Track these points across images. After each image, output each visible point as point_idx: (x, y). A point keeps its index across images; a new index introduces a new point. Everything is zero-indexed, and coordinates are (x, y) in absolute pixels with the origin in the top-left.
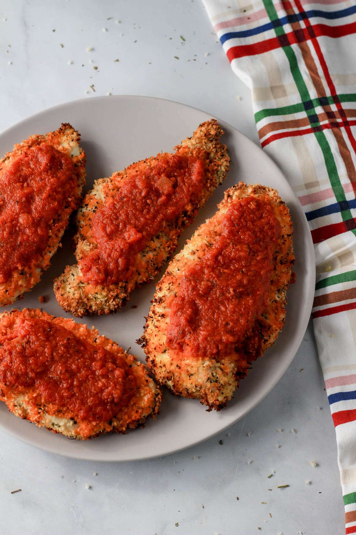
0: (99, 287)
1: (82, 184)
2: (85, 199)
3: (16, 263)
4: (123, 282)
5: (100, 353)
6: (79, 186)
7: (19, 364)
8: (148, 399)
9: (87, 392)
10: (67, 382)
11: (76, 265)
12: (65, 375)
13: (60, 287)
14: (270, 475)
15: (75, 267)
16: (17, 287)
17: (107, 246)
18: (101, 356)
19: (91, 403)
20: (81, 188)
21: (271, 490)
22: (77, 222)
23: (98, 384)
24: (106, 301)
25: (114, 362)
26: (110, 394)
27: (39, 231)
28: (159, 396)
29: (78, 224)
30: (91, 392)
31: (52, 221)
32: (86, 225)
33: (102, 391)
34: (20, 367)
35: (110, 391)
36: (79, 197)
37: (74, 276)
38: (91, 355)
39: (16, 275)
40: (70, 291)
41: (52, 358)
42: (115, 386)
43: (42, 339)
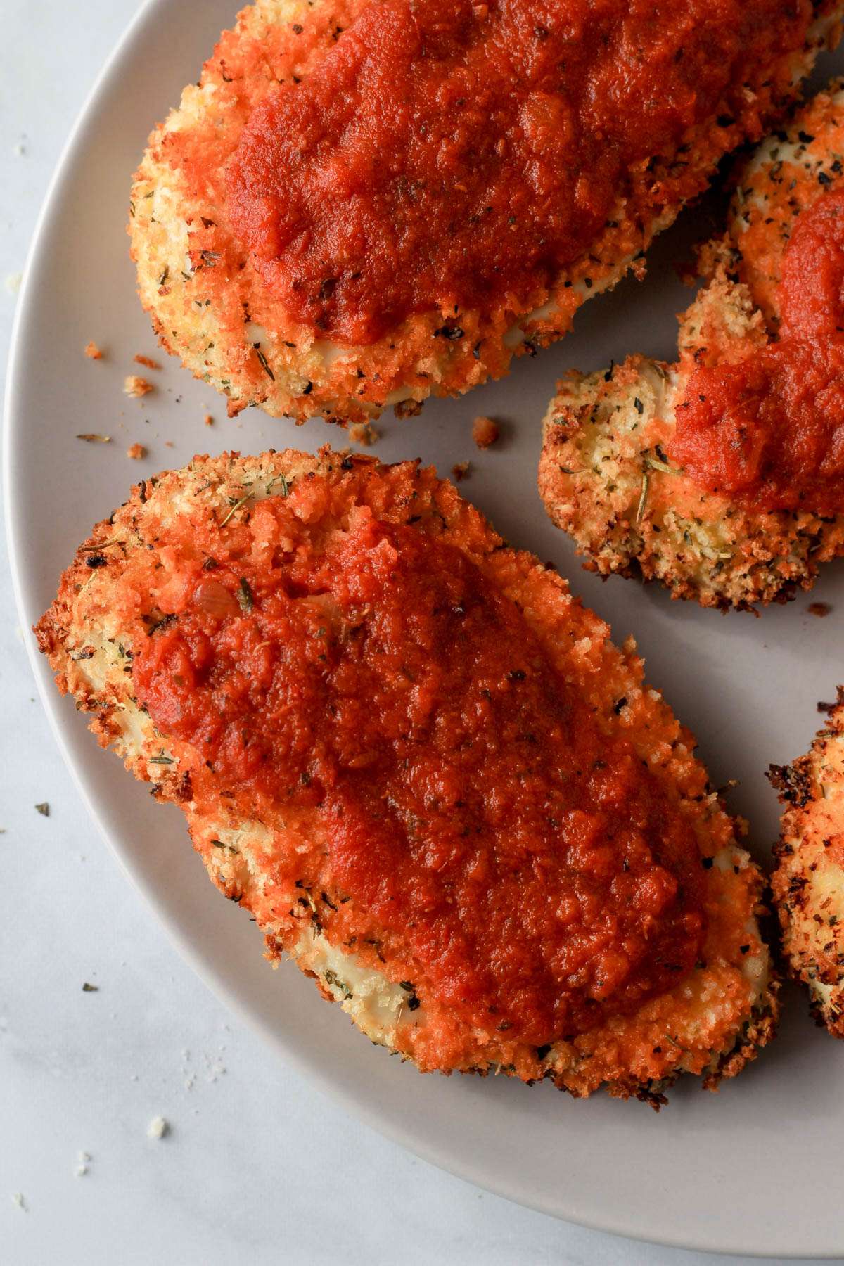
0: (718, 505)
1: (820, 44)
2: (809, 111)
3: (439, 288)
4: (815, 515)
5: (615, 776)
6: (807, 47)
7: (290, 712)
8: (720, 1023)
9: (504, 919)
10: (440, 851)
11: (664, 367)
12: (450, 819)
13: (573, 436)
15: (661, 377)
16: (405, 375)
17: (817, 355)
18: (612, 794)
19: (504, 965)
20: (810, 59)
22: (739, 190)
23: (557, 904)
24: (720, 565)
25: (651, 836)
26: (584, 959)
27: (580, 191)
28: (766, 1025)
29: (742, 200)
30: (517, 925)
31: (645, 164)
32: (769, 221)
33: (559, 934)
34: (290, 723)
35: (590, 949)
36: (788, 96)
37: (641, 412)
38: (579, 773)
39: (418, 330)
40: (604, 467)
41: (428, 731)
42: (619, 938)
43: (419, 642)
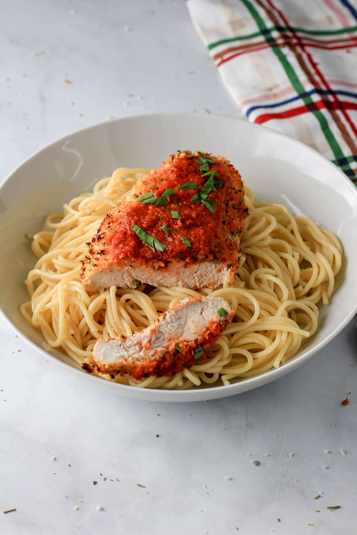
14: (317, 496)
21: (319, 512)
